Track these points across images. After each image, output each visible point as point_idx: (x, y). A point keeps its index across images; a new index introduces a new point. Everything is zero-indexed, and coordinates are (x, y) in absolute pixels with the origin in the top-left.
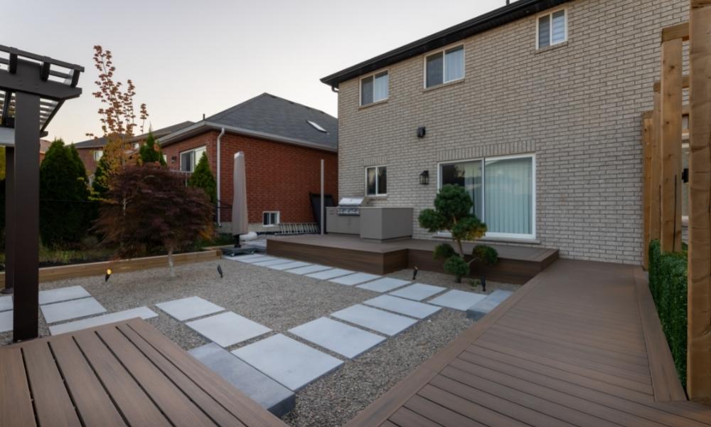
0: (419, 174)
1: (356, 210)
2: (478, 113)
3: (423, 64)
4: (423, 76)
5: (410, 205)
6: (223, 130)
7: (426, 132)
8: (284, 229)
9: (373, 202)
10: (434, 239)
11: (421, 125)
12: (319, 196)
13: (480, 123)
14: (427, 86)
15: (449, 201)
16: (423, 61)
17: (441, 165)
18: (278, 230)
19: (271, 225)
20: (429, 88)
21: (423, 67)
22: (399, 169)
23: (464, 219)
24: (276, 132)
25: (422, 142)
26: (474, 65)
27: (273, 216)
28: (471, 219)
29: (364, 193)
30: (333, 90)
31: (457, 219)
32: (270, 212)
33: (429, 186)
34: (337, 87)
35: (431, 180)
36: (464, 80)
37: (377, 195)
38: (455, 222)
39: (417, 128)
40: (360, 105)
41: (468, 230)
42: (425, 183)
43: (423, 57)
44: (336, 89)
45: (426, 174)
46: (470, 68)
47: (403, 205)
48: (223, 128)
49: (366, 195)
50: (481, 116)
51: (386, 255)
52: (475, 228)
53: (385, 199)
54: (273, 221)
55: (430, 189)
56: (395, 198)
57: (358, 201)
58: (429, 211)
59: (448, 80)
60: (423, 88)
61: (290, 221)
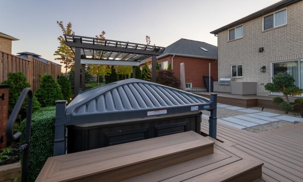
0: (260, 68)
1: (228, 83)
2: (296, 39)
3: (262, 20)
4: (262, 26)
5: (255, 81)
6: (174, 55)
7: (264, 50)
8: (194, 90)
9: (235, 80)
10: (269, 96)
11: (261, 46)
12: (209, 77)
13: (297, 44)
14: (264, 30)
15: (281, 80)
16: (262, 19)
17: (272, 63)
18: (191, 90)
19: (189, 88)
20: (266, 30)
21: (262, 22)
22: (249, 66)
23: (290, 87)
24: (190, 53)
25: (261, 54)
26: (293, 18)
27: (189, 84)
28: (294, 87)
29: (231, 76)
30: (215, 36)
31: (285, 87)
32: (189, 83)
33: (266, 73)
34: (217, 34)
35: (267, 71)
36: (287, 25)
37: (237, 77)
38: (284, 88)
39: (259, 48)
40: (228, 40)
41: (292, 91)
42: (264, 72)
43: (262, 18)
44: (216, 35)
45: (264, 68)
46: (290, 19)
47: (251, 81)
48: (174, 54)
49: (231, 77)
50: (297, 40)
51: (248, 100)
52: (297, 91)
53: (242, 79)
54: (189, 87)
55: (267, 74)
56: (247, 78)
57: (229, 79)
58: (270, 84)
59: (276, 26)
60: (262, 31)
61: (196, 87)
